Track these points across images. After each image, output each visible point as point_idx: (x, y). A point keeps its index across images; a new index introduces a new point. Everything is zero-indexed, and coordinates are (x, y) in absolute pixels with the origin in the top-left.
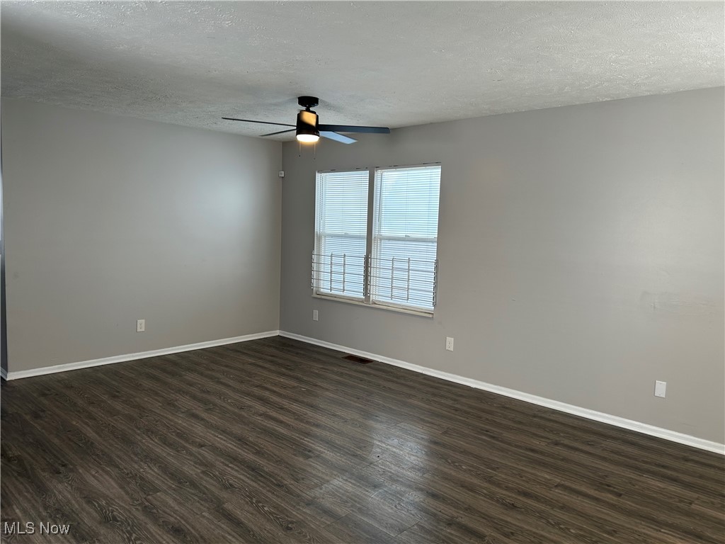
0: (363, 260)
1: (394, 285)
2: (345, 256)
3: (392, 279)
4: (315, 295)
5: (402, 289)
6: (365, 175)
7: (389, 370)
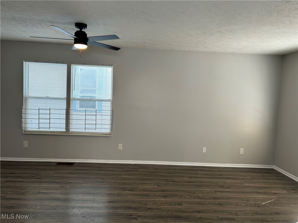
0: (65, 111)
1: (86, 123)
2: (50, 109)
3: (85, 120)
4: (24, 133)
5: (93, 124)
6: (65, 66)
7: (92, 165)
